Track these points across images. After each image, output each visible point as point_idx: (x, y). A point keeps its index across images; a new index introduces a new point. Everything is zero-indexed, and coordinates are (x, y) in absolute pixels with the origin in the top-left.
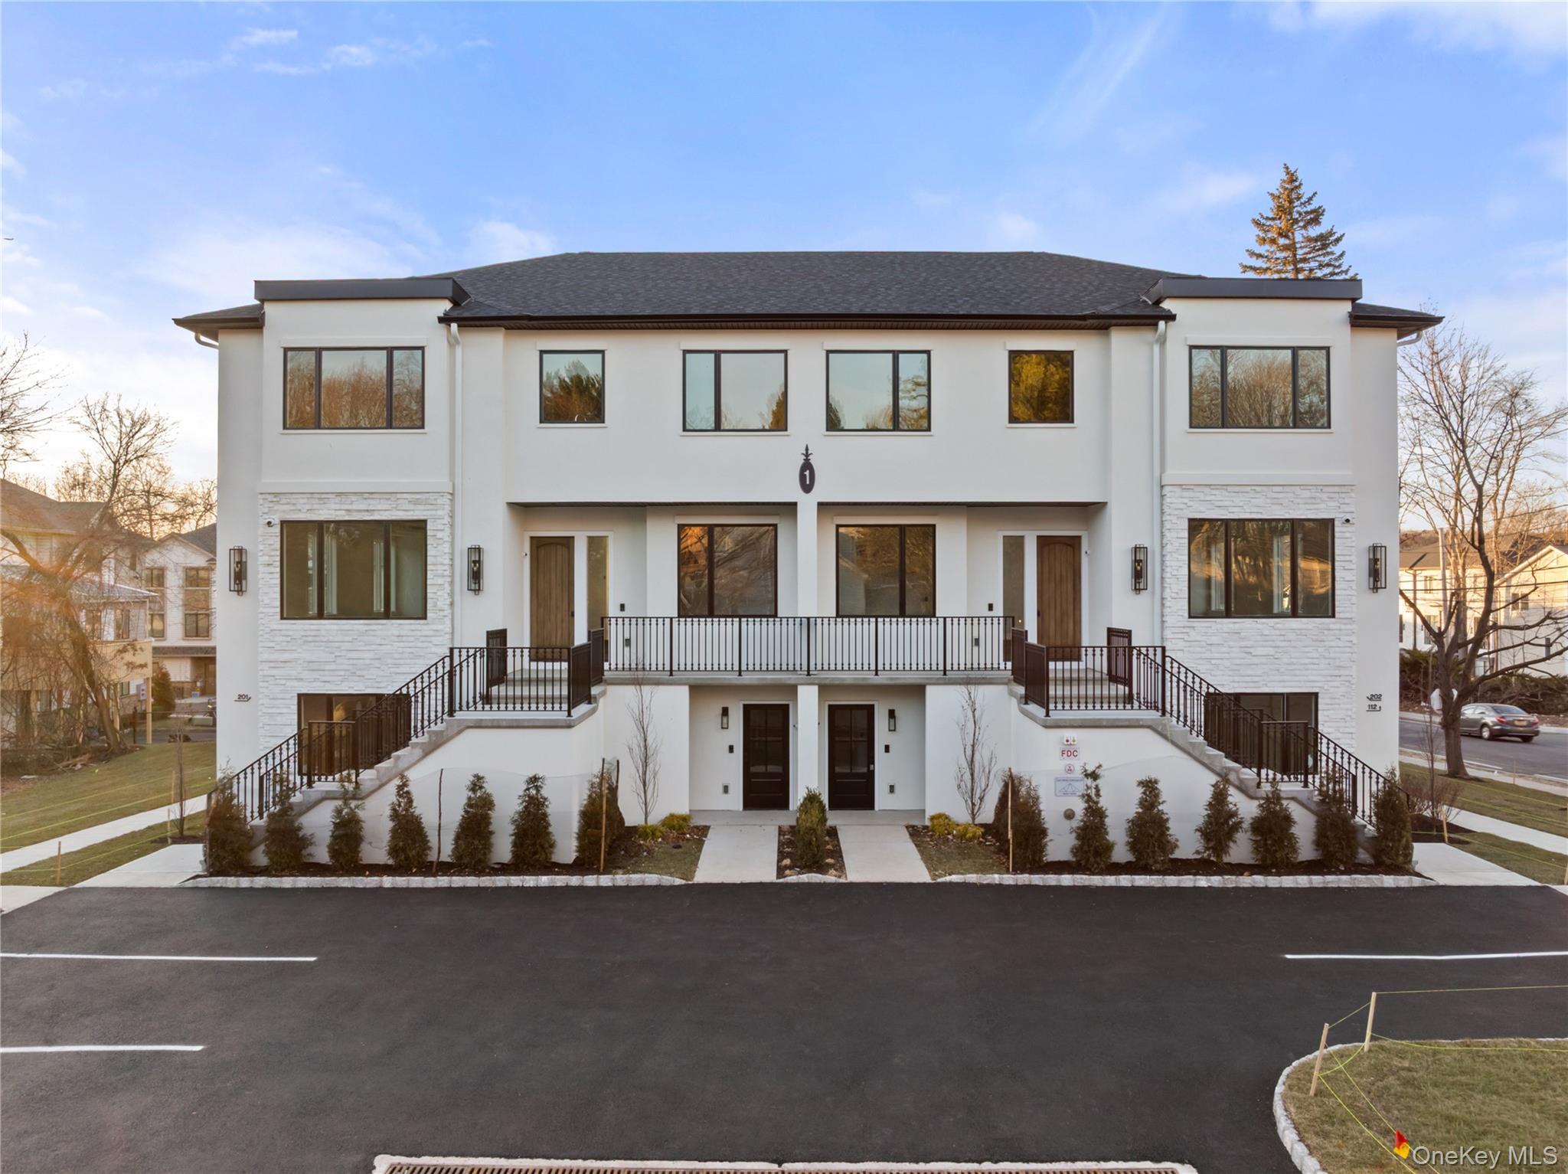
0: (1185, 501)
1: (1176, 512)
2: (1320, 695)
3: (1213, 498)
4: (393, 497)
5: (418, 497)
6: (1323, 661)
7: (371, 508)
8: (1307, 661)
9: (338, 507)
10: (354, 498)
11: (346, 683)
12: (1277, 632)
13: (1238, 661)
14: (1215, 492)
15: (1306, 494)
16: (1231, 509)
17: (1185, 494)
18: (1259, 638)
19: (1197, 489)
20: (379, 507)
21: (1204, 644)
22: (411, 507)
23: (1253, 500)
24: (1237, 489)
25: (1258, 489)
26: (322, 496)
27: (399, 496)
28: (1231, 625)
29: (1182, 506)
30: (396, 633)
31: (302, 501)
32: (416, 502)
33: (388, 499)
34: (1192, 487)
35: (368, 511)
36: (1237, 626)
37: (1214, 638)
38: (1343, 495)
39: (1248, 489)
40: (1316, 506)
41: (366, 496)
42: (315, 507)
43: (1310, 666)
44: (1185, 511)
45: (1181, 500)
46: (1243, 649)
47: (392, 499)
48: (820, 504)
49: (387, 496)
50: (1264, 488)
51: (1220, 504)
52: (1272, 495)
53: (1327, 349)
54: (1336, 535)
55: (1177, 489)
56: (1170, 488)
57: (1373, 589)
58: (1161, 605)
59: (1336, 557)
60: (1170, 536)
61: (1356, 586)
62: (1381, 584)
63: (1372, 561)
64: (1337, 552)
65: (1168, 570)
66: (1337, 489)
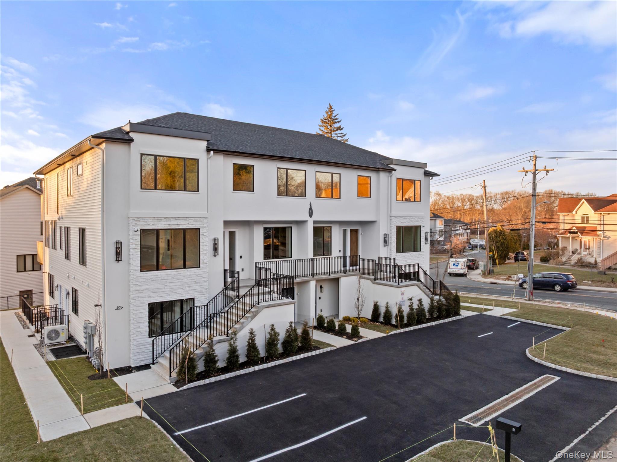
0: (396, 221)
1: (394, 224)
3: (400, 220)
4: (187, 219)
5: (197, 219)
7: (179, 224)
9: (165, 223)
10: (172, 219)
11: (169, 296)
12: (411, 256)
14: (401, 218)
15: (416, 219)
16: (404, 223)
17: (396, 219)
18: (408, 258)
19: (398, 218)
20: (182, 223)
21: (399, 260)
22: (194, 223)
23: (408, 221)
24: (405, 218)
25: (409, 218)
26: (158, 219)
27: (190, 219)
28: (404, 255)
30: (189, 274)
31: (150, 220)
32: (196, 221)
33: (185, 220)
35: (177, 225)
37: (400, 258)
39: (407, 218)
40: (418, 222)
41: (177, 218)
42: (156, 223)
44: (396, 224)
46: (406, 261)
47: (187, 220)
48: (314, 221)
49: (185, 219)
51: (402, 222)
52: (411, 219)
53: (420, 181)
54: (421, 230)
55: (394, 218)
56: (393, 217)
57: (426, 243)
58: (390, 250)
59: (421, 236)
60: (393, 230)
61: (424, 243)
62: (428, 242)
63: (426, 236)
64: (421, 234)
65: (392, 240)
66: (422, 218)
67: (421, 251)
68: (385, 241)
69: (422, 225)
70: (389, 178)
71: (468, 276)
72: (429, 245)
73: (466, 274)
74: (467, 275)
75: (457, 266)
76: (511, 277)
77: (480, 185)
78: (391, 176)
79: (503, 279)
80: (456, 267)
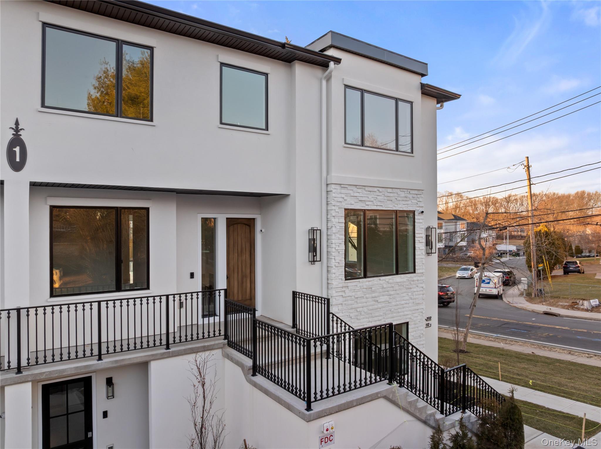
0: (343, 196)
1: (338, 204)
2: (409, 323)
3: (358, 194)
6: (411, 301)
8: (403, 302)
12: (390, 285)
13: (371, 308)
14: (359, 191)
15: (402, 194)
16: (368, 203)
17: (343, 191)
18: (381, 290)
19: (349, 187)
21: (353, 297)
23: (378, 197)
24: (370, 189)
25: (381, 190)
28: (367, 283)
29: (341, 200)
34: (347, 186)
36: (370, 283)
37: (358, 293)
38: (419, 196)
39: (376, 189)
40: (407, 202)
43: (405, 305)
44: (343, 203)
45: (340, 195)
46: (373, 299)
48: (33, 185)
50: (383, 189)
51: (360, 199)
52: (387, 194)
53: (411, 103)
54: (414, 222)
55: (338, 187)
56: (333, 186)
57: (428, 254)
58: (328, 271)
59: (416, 235)
60: (334, 221)
61: (424, 252)
62: (433, 251)
63: (427, 236)
64: (416, 232)
65: (334, 246)
66: (416, 192)
67: (414, 272)
68: (313, 249)
69: (418, 210)
70: (324, 83)
71: (504, 299)
72: (435, 257)
73: (501, 295)
74: (503, 296)
75: (489, 283)
76: (577, 304)
77: (522, 163)
78: (328, 79)
79: (563, 307)
80: (487, 285)
